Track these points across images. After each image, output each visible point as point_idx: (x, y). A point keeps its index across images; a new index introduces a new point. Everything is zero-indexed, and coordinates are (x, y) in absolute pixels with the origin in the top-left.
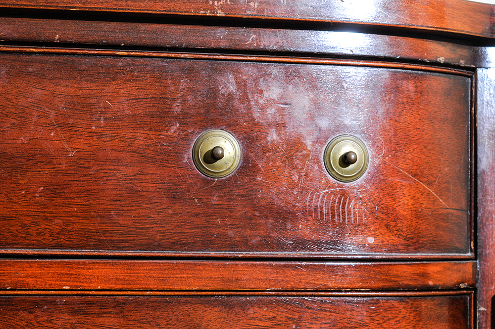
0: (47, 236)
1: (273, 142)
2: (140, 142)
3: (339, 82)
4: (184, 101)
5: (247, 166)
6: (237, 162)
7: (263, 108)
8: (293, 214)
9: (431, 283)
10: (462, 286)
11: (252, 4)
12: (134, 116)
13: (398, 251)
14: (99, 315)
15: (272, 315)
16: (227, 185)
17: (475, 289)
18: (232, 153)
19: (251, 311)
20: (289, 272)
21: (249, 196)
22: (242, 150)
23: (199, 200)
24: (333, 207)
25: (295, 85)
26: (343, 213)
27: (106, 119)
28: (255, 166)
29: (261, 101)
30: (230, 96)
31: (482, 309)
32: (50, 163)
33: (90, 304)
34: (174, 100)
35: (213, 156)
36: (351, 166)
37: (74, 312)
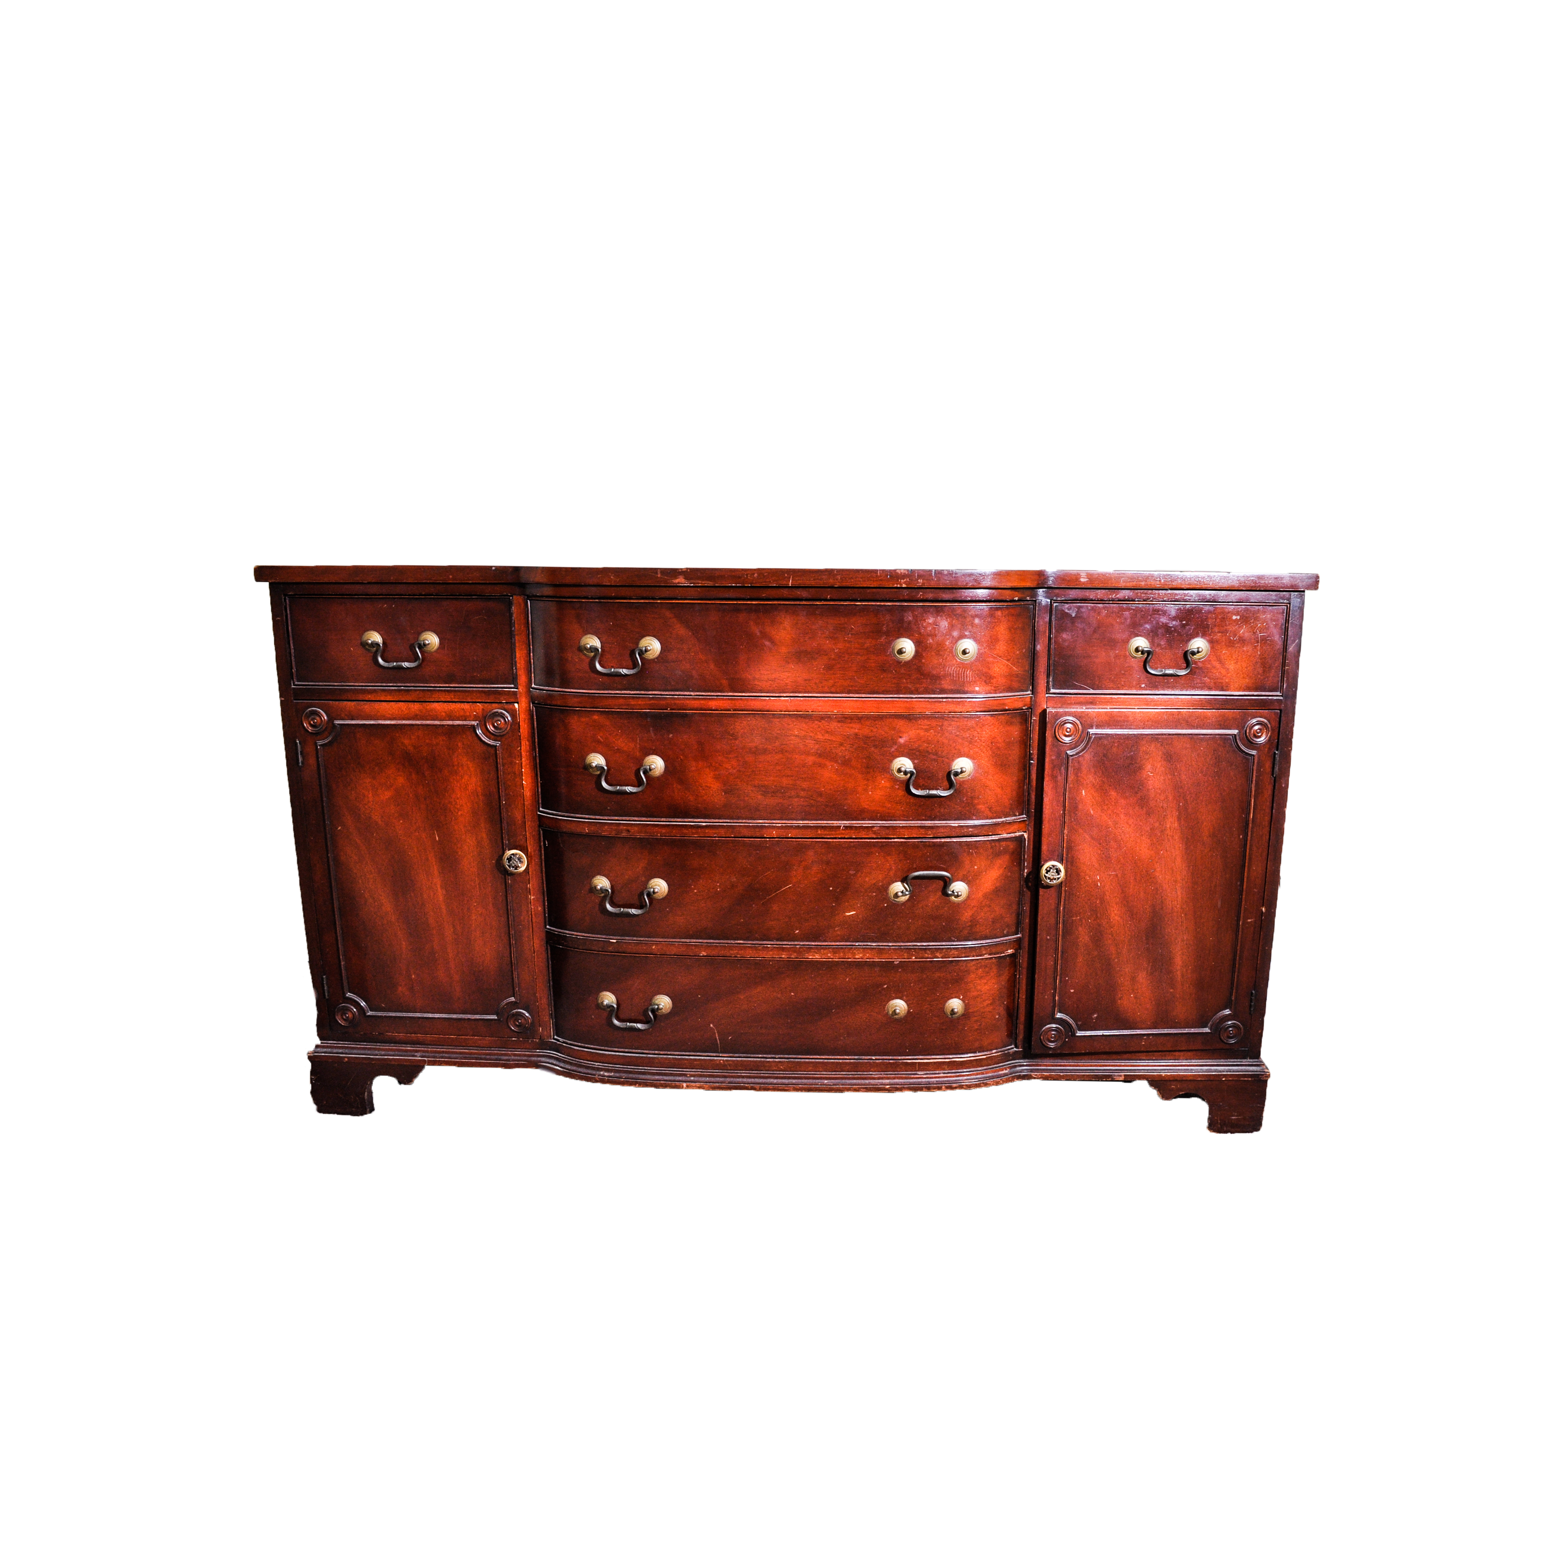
0: (826, 688)
1: (930, 643)
2: (867, 645)
3: (965, 611)
4: (888, 626)
5: (918, 655)
6: (913, 653)
7: (925, 628)
8: (940, 677)
9: (1007, 708)
10: (1024, 708)
11: (919, 580)
12: (864, 632)
13: (991, 693)
14: (850, 723)
15: (929, 723)
16: (908, 663)
17: (1031, 709)
18: (911, 649)
19: (919, 722)
20: (937, 704)
21: (919, 670)
22: (915, 647)
23: (895, 671)
24: (959, 674)
25: (941, 616)
26: (964, 676)
27: (852, 634)
28: (922, 655)
29: (924, 624)
30: (910, 622)
31: (1034, 718)
32: (827, 655)
33: (846, 718)
34: (883, 625)
35: (901, 652)
36: (967, 655)
37: (839, 722)
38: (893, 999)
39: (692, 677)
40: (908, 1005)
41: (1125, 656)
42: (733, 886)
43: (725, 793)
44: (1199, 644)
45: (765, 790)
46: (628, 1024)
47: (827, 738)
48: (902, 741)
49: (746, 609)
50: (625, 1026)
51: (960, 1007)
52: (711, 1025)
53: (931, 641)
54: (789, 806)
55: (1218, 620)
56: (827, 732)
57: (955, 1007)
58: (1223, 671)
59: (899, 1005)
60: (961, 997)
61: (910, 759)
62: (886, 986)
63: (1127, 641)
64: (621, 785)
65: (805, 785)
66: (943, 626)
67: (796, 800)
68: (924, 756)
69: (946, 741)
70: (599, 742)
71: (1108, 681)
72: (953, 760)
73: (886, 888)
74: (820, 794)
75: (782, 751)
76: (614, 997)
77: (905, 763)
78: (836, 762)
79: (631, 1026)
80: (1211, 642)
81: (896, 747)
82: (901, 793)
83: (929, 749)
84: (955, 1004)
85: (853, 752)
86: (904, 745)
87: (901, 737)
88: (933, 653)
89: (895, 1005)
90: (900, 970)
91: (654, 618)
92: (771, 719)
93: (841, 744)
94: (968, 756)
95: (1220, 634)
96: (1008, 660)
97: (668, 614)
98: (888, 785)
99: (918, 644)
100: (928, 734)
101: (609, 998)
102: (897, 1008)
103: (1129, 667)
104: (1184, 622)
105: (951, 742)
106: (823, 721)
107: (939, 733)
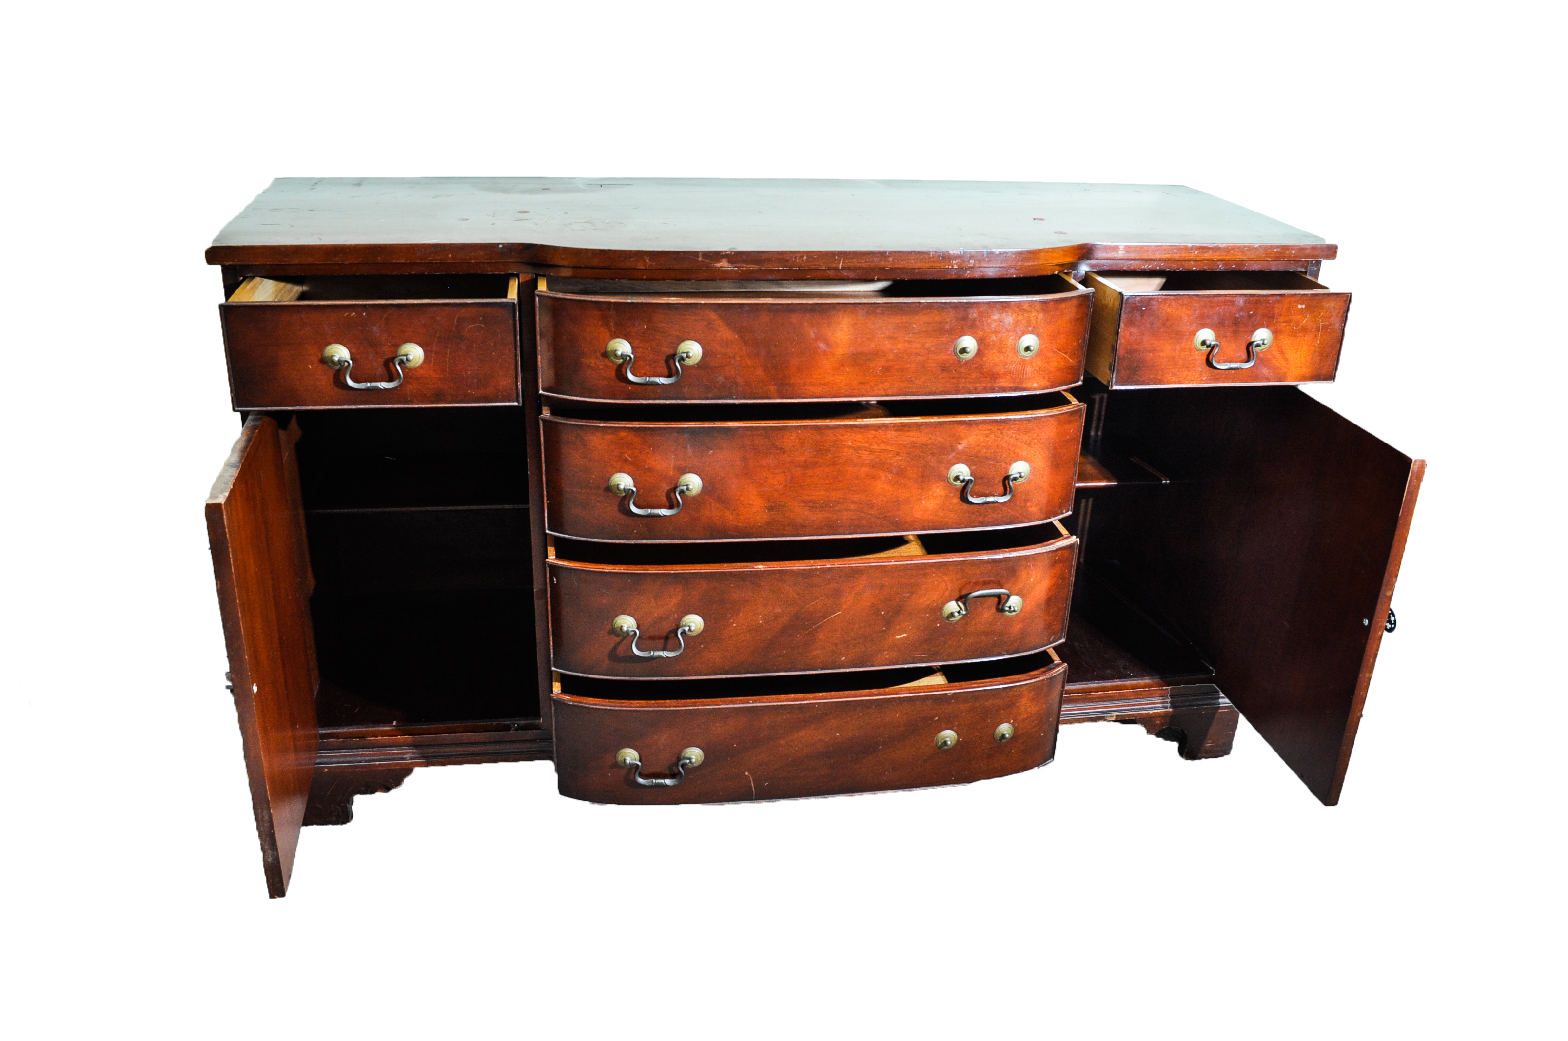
1: (993, 341)
2: (928, 344)
3: (1030, 306)
4: (952, 324)
5: (979, 353)
6: (975, 351)
7: (989, 325)
8: (1000, 375)
12: (926, 331)
14: (909, 431)
16: (969, 362)
18: (973, 348)
21: (980, 368)
22: (978, 345)
23: (955, 371)
24: (1018, 371)
26: (1023, 373)
27: (913, 333)
28: (984, 353)
29: (989, 322)
30: (974, 320)
32: (885, 356)
33: (904, 426)
34: (948, 323)
35: (963, 350)
36: (1029, 351)
37: (896, 431)
38: (943, 730)
39: (736, 383)
40: (957, 735)
41: (1190, 350)
42: (777, 617)
43: (769, 510)
44: (1262, 335)
45: (812, 505)
46: (654, 781)
47: (882, 448)
48: (960, 447)
49: (800, 309)
50: (651, 784)
51: (1010, 731)
52: (747, 773)
53: (995, 338)
54: (837, 520)
55: (1284, 310)
56: (884, 442)
57: (1005, 733)
58: (1283, 362)
59: (949, 735)
60: (1012, 721)
61: (967, 465)
62: (937, 718)
63: (1194, 333)
64: (652, 508)
65: (856, 497)
66: (1007, 323)
67: (845, 513)
68: (982, 462)
69: (1005, 445)
70: (626, 460)
71: (1170, 375)
72: (1010, 465)
73: (940, 608)
74: (871, 506)
75: (834, 464)
76: (637, 753)
77: (962, 470)
78: (890, 472)
79: (658, 783)
80: (1276, 333)
81: (954, 454)
82: (956, 500)
83: (988, 455)
84: (1005, 729)
85: (908, 461)
86: (963, 452)
87: (960, 444)
88: (995, 351)
89: (945, 736)
90: (953, 701)
91: (696, 320)
92: (824, 431)
93: (898, 454)
94: (1026, 460)
95: (1284, 324)
96: (1066, 353)
97: (713, 316)
98: (943, 493)
99: (981, 341)
100: (988, 439)
101: (630, 756)
102: (947, 739)
103: (1192, 360)
104: (1251, 313)
105: (1010, 446)
106: (880, 431)
107: (999, 437)
